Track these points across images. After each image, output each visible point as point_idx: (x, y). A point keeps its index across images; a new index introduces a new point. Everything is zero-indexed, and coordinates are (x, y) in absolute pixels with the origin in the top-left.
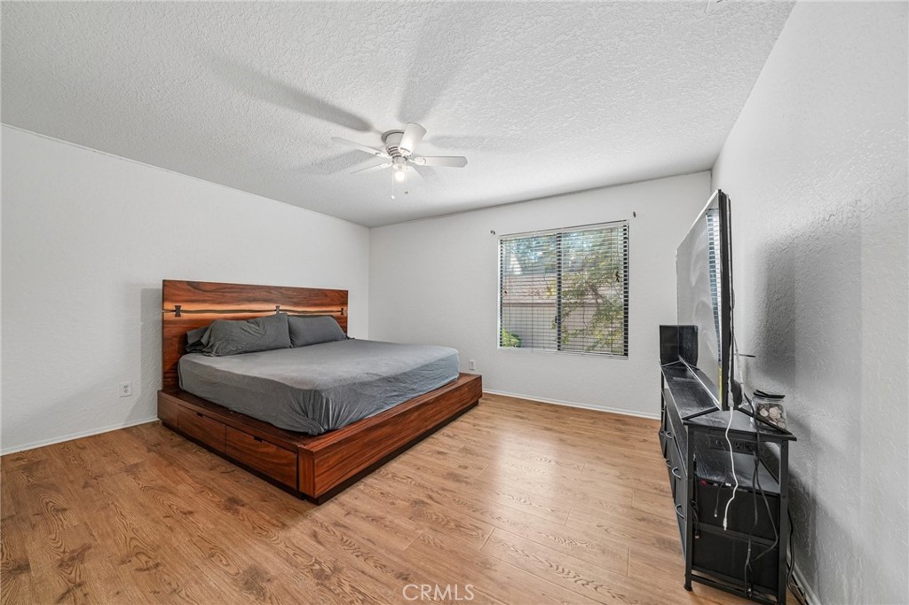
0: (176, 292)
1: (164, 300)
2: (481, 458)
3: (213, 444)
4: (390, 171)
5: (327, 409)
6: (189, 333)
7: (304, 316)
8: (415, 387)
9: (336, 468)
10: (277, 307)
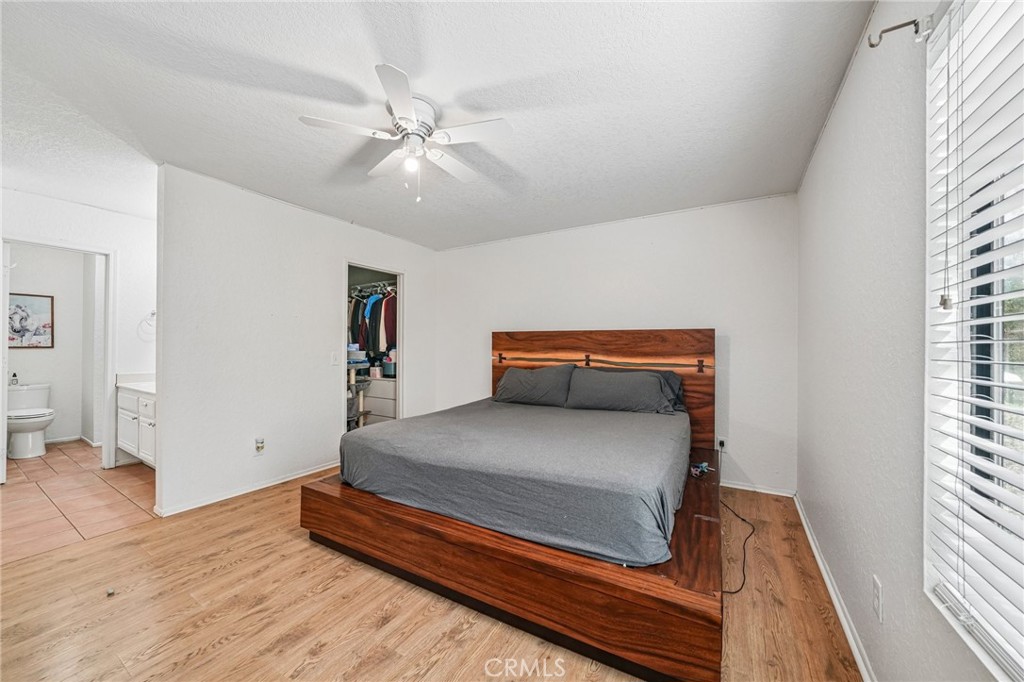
0: (499, 342)
10: (587, 357)
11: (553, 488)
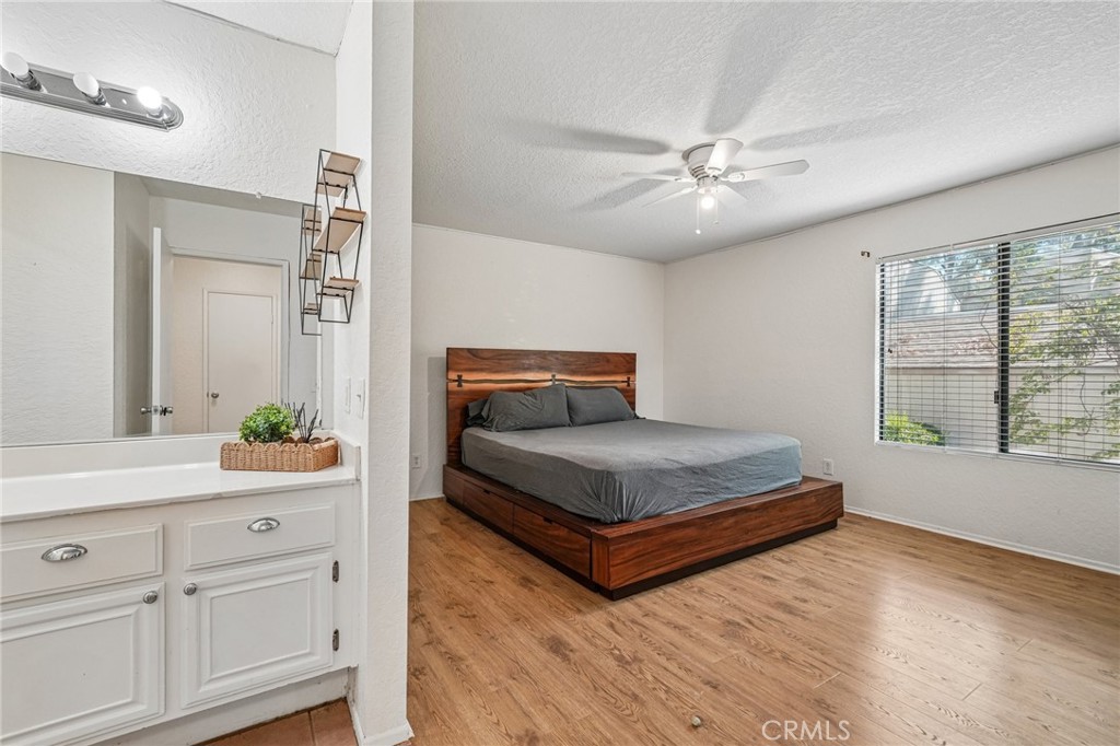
0: (459, 361)
1: (448, 369)
2: (830, 595)
3: (500, 524)
4: (695, 196)
5: (621, 496)
6: (470, 405)
7: (583, 387)
8: (730, 485)
9: (631, 563)
10: (553, 377)
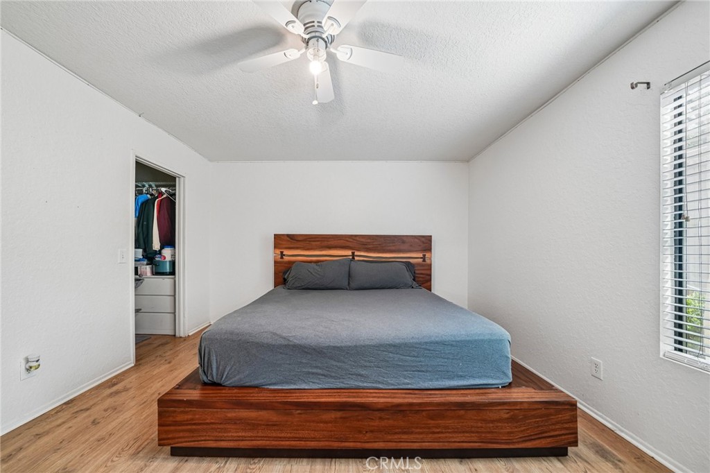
0: (281, 242)
1: (275, 248)
10: (353, 253)
11: (452, 345)
